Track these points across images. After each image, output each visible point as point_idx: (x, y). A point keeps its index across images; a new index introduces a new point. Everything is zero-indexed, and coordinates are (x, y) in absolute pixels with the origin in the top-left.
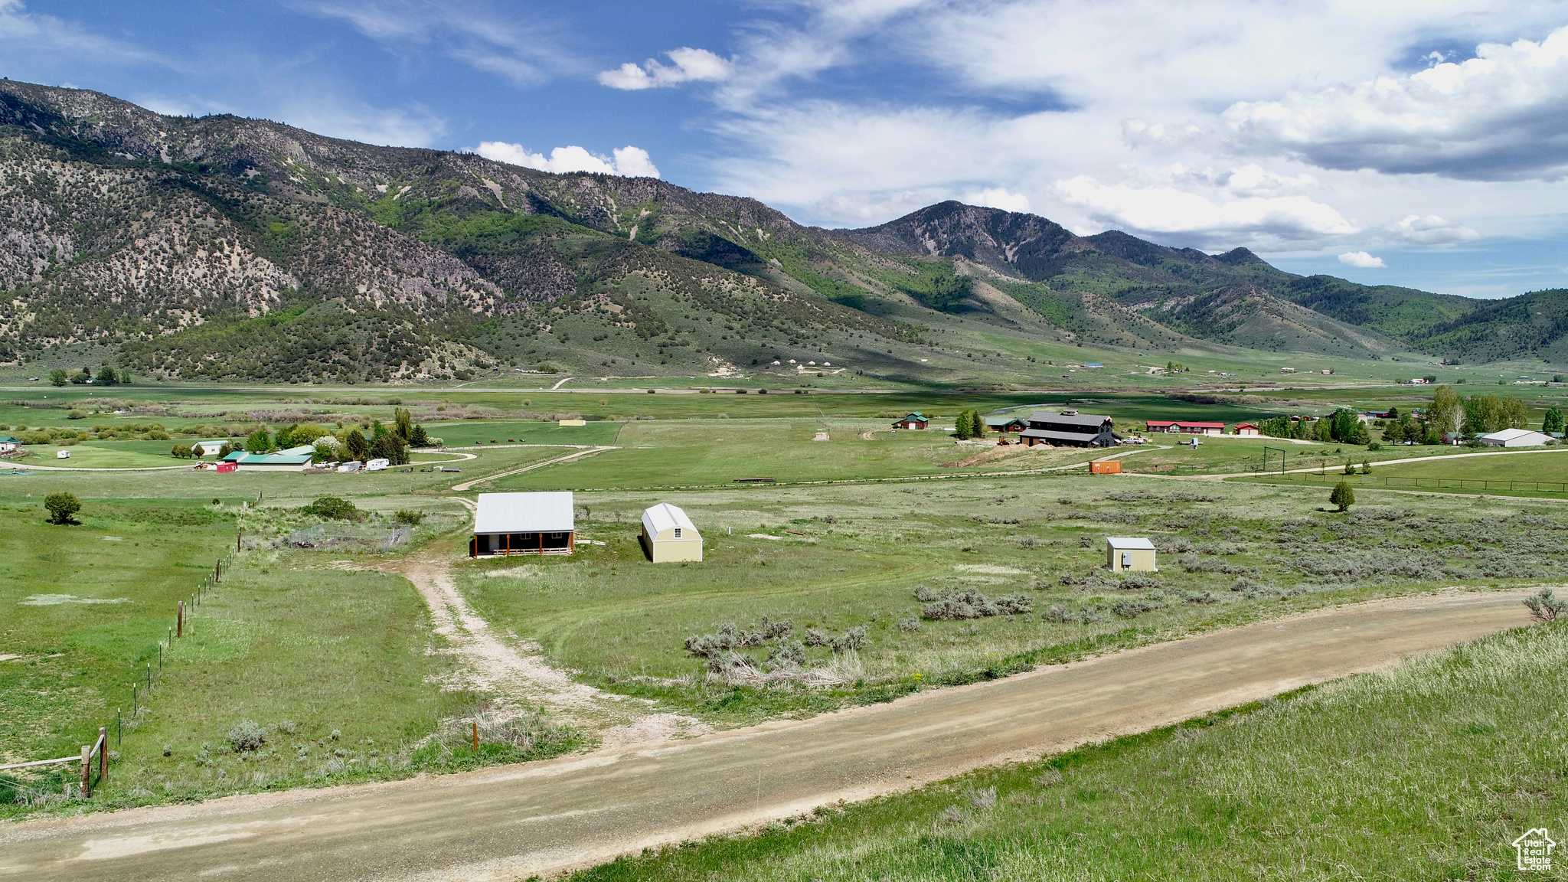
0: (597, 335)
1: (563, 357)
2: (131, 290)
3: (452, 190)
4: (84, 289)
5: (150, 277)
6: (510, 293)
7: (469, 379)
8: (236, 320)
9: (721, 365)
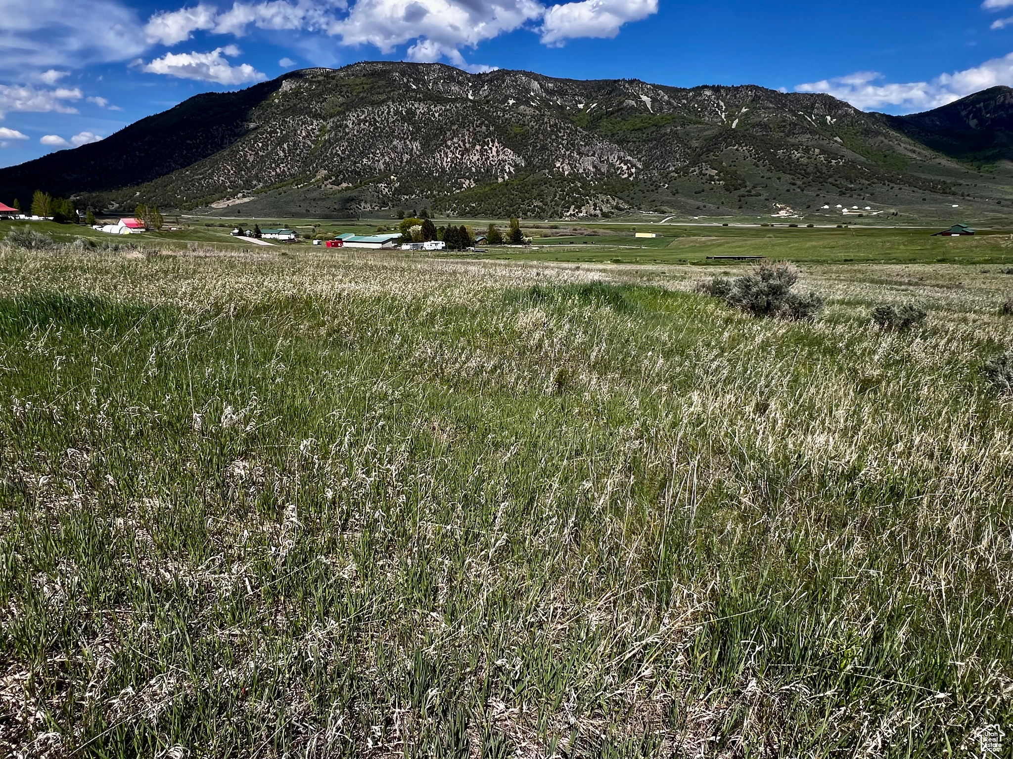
0: (697, 190)
3: (621, 102)
6: (646, 165)
7: (609, 217)
8: (491, 184)
9: (781, 209)
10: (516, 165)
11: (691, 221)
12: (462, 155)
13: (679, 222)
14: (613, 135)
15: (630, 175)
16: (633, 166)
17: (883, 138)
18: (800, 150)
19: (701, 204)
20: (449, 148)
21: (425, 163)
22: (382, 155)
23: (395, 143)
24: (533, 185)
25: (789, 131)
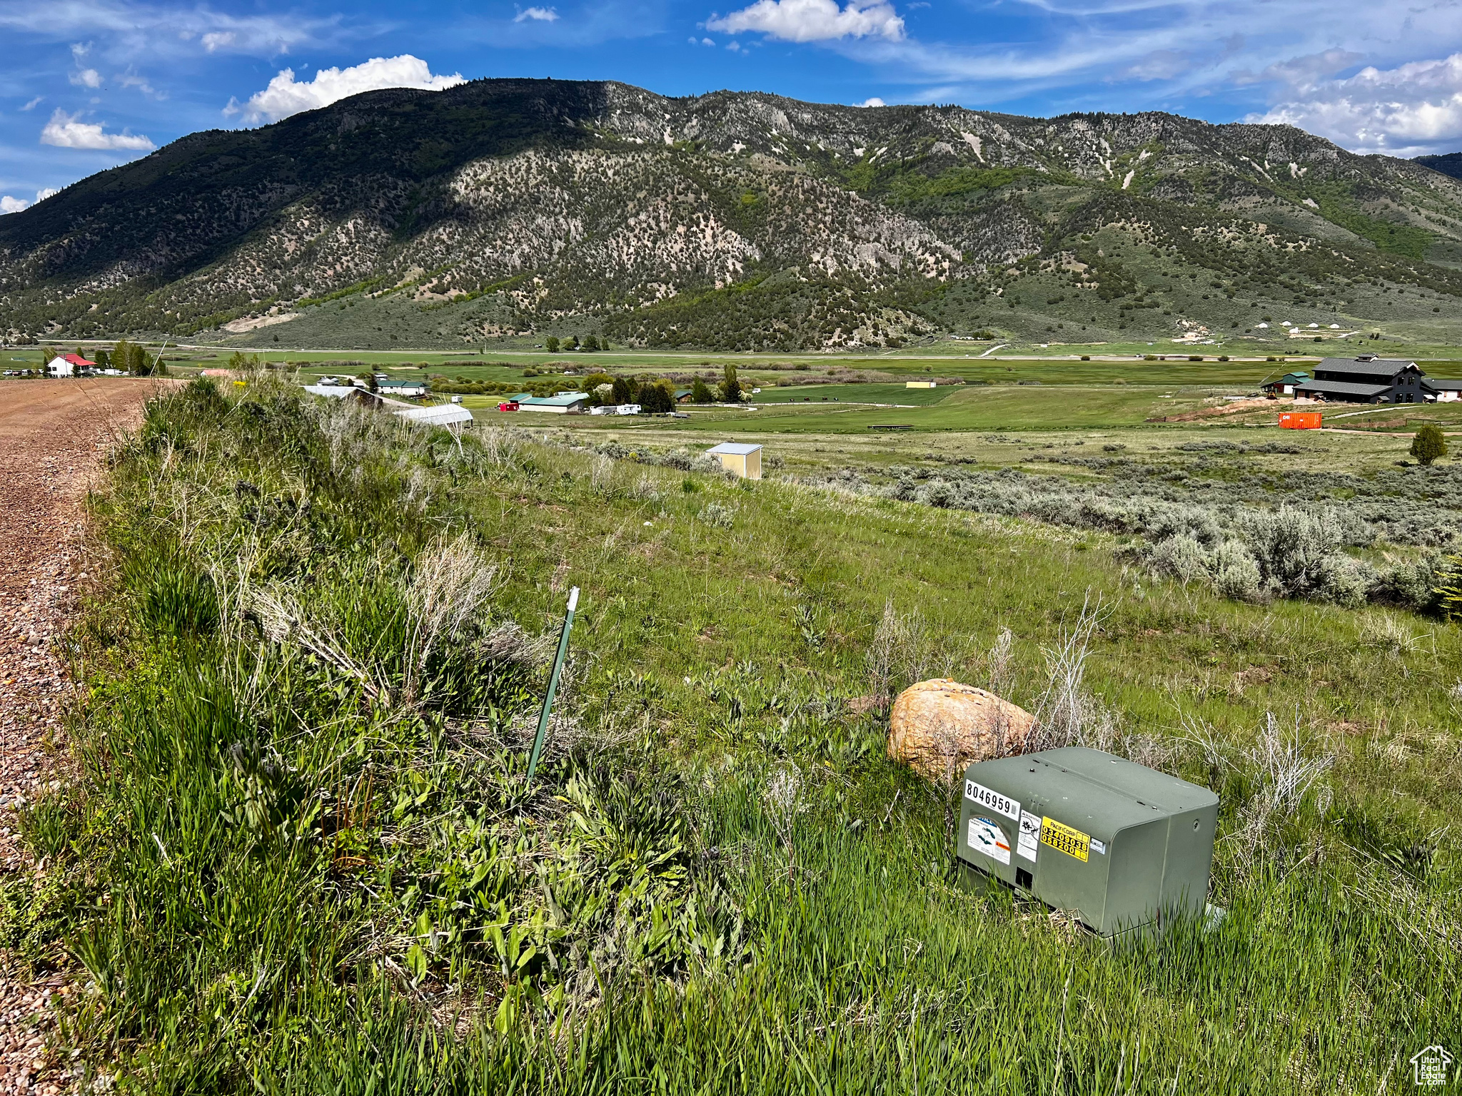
0: (1052, 298)
1: (1006, 323)
2: (622, 265)
3: (928, 147)
4: (586, 266)
5: (638, 254)
6: (969, 256)
7: (899, 347)
8: (702, 292)
9: (1191, 329)
10: (746, 259)
11: (1035, 351)
12: (654, 242)
13: (1012, 353)
14: (913, 204)
15: (940, 273)
16: (946, 257)
17: (1388, 201)
18: (1233, 228)
19: (1053, 322)
20: (633, 230)
21: (592, 256)
22: (518, 241)
23: (539, 221)
24: (772, 294)
25: (1223, 190)
